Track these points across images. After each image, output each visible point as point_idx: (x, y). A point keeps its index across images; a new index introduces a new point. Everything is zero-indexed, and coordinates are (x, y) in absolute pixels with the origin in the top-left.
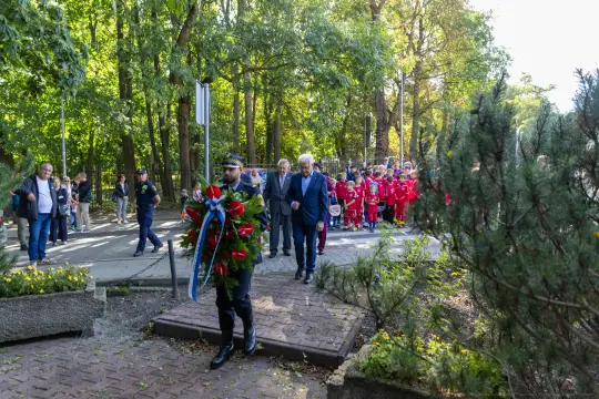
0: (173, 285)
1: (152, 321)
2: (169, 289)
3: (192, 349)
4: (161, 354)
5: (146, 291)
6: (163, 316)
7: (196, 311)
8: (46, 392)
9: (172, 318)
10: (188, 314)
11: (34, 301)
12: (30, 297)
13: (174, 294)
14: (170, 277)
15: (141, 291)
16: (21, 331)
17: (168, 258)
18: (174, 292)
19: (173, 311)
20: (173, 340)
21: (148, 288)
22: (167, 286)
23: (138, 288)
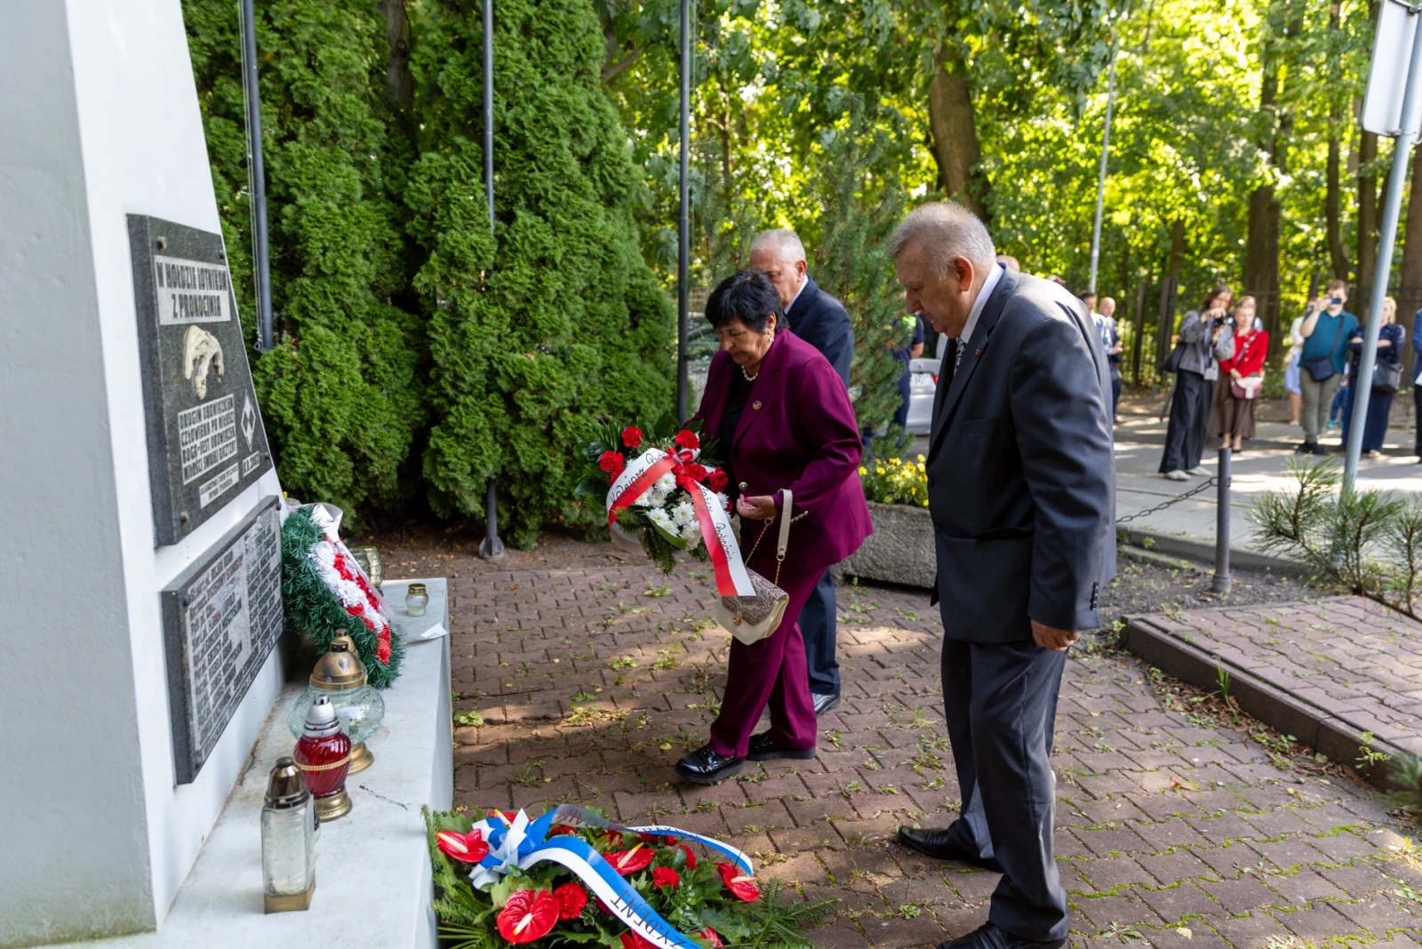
0: (1217, 563)
1: (1123, 620)
2: (1212, 572)
3: (1191, 708)
4: (1114, 690)
5: (1155, 564)
6: (1153, 618)
7: (1245, 630)
8: (881, 670)
9: (1172, 627)
10: (1216, 632)
11: (912, 517)
12: (908, 508)
13: (1215, 587)
14: (1214, 543)
15: (1145, 561)
16: (889, 568)
17: (1214, 490)
18: (1217, 580)
19: (1181, 613)
20: (1157, 673)
21: (1163, 558)
22: (1206, 562)
23: (1140, 553)
